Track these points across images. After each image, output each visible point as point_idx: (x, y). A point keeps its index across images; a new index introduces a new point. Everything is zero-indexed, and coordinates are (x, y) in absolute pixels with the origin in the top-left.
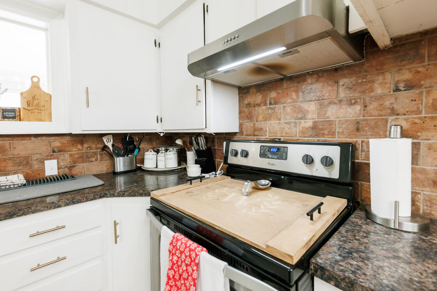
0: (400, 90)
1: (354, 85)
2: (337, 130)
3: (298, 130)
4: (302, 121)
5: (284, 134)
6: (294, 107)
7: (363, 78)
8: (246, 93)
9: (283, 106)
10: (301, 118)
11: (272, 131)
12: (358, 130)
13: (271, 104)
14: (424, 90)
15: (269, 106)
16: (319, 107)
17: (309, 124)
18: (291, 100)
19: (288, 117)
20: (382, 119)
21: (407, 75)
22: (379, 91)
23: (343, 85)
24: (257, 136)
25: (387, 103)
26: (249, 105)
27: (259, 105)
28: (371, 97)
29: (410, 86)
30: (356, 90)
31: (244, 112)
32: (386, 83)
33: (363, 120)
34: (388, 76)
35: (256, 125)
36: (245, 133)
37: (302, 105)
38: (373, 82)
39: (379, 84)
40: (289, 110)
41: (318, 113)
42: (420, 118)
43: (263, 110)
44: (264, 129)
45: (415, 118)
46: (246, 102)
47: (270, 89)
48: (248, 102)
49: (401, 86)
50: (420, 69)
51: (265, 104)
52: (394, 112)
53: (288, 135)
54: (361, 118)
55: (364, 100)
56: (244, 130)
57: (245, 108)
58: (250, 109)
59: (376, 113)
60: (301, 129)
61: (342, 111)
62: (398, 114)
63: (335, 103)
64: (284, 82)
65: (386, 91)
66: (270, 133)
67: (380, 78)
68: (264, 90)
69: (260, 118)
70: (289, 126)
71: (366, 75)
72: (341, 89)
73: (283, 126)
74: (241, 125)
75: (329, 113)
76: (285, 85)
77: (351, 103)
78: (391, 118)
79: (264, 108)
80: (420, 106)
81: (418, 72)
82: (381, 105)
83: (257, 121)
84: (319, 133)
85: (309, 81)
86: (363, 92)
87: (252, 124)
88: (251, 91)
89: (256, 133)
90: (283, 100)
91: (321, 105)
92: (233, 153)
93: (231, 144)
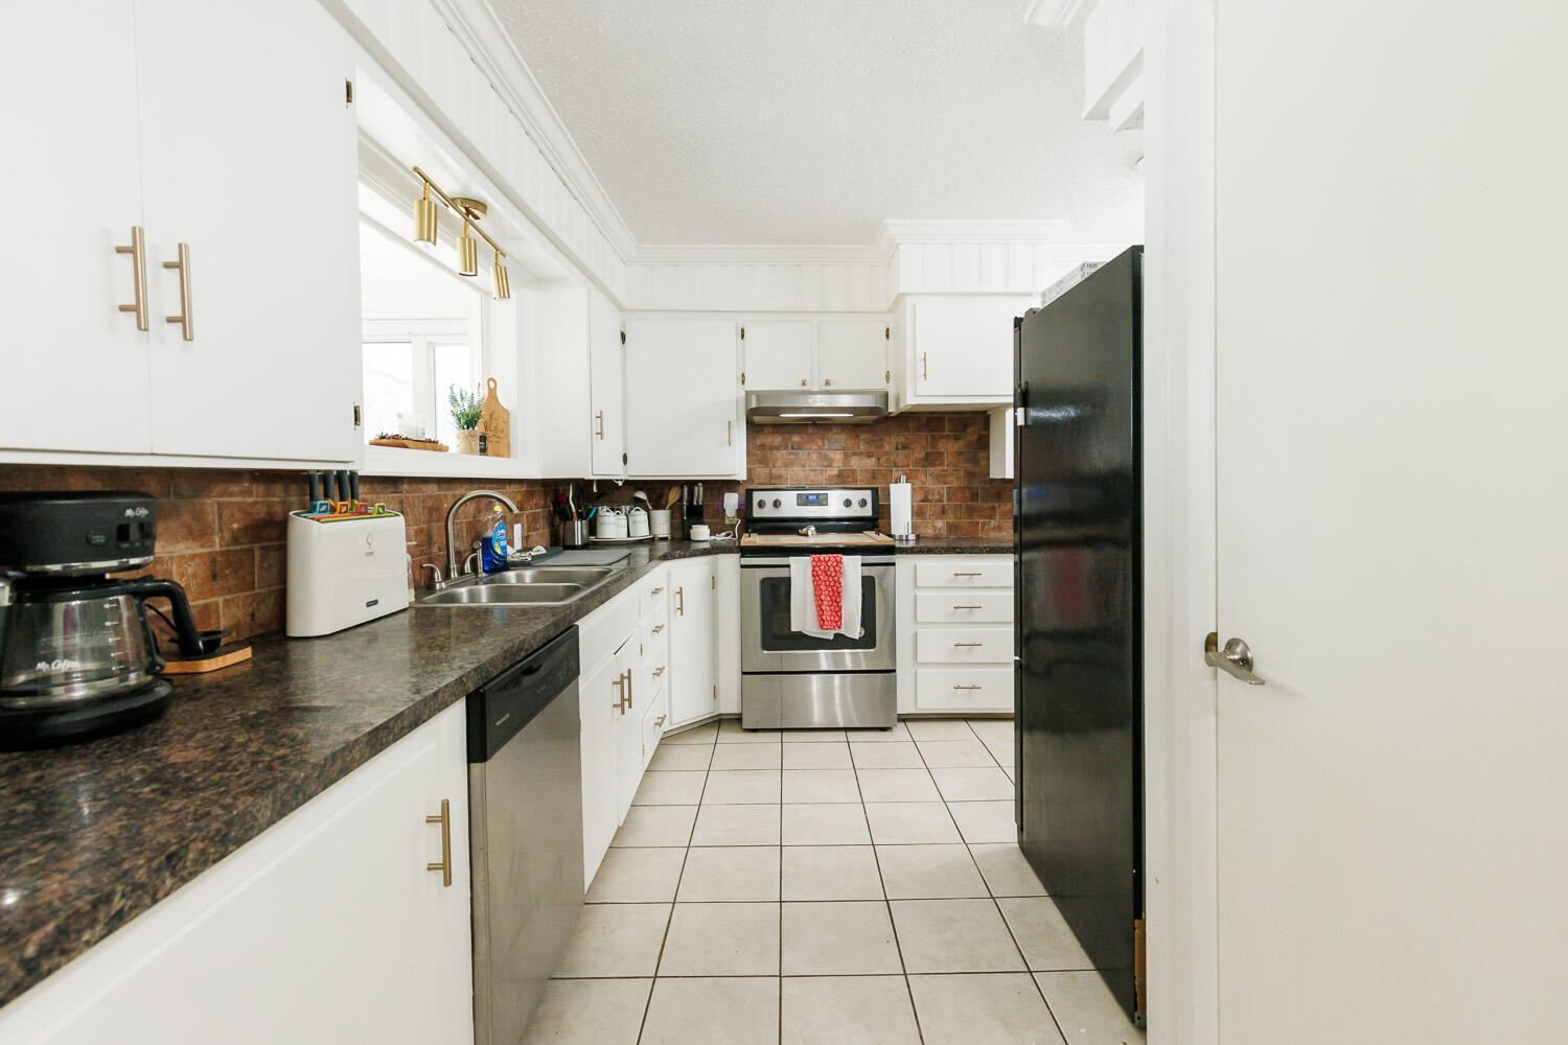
0: (899, 449)
1: (871, 441)
3: (824, 477)
4: (828, 469)
5: (810, 481)
6: (820, 453)
7: (877, 437)
8: (758, 431)
9: (808, 453)
10: (826, 467)
11: (795, 478)
12: (874, 478)
13: (793, 448)
14: (911, 451)
15: (790, 451)
16: (844, 457)
17: (835, 472)
18: (817, 447)
19: (812, 464)
20: (889, 470)
21: (902, 440)
22: (887, 448)
23: (863, 440)
24: (777, 483)
25: (892, 458)
26: (762, 446)
27: (778, 448)
28: (883, 452)
29: (904, 448)
30: (872, 445)
31: (756, 455)
33: (877, 470)
34: (892, 438)
35: (773, 472)
36: (756, 481)
37: (827, 453)
38: (882, 440)
39: (887, 443)
40: (814, 456)
41: (843, 462)
42: (910, 470)
43: (783, 454)
44: (784, 476)
45: (907, 470)
46: (758, 442)
47: (792, 435)
48: (762, 443)
49: (900, 446)
51: (786, 448)
52: (896, 465)
53: (814, 482)
54: (875, 468)
55: (878, 454)
56: (753, 477)
57: (758, 450)
58: (764, 452)
59: (884, 464)
60: (828, 475)
61: (863, 461)
62: (898, 467)
63: (857, 455)
65: (891, 449)
66: (793, 480)
67: (887, 439)
68: (784, 433)
69: (779, 464)
71: (879, 434)
72: (861, 443)
73: (808, 473)
74: (749, 471)
75: (852, 463)
76: (810, 431)
77: (869, 455)
78: (894, 469)
79: (784, 452)
80: (907, 462)
81: (908, 438)
82: (888, 459)
83: (774, 467)
84: (844, 480)
85: (835, 431)
86: (877, 448)
87: (767, 470)
88: (766, 430)
89: (773, 481)
90: (807, 446)
91: (845, 454)
92: (761, 504)
93: (755, 493)
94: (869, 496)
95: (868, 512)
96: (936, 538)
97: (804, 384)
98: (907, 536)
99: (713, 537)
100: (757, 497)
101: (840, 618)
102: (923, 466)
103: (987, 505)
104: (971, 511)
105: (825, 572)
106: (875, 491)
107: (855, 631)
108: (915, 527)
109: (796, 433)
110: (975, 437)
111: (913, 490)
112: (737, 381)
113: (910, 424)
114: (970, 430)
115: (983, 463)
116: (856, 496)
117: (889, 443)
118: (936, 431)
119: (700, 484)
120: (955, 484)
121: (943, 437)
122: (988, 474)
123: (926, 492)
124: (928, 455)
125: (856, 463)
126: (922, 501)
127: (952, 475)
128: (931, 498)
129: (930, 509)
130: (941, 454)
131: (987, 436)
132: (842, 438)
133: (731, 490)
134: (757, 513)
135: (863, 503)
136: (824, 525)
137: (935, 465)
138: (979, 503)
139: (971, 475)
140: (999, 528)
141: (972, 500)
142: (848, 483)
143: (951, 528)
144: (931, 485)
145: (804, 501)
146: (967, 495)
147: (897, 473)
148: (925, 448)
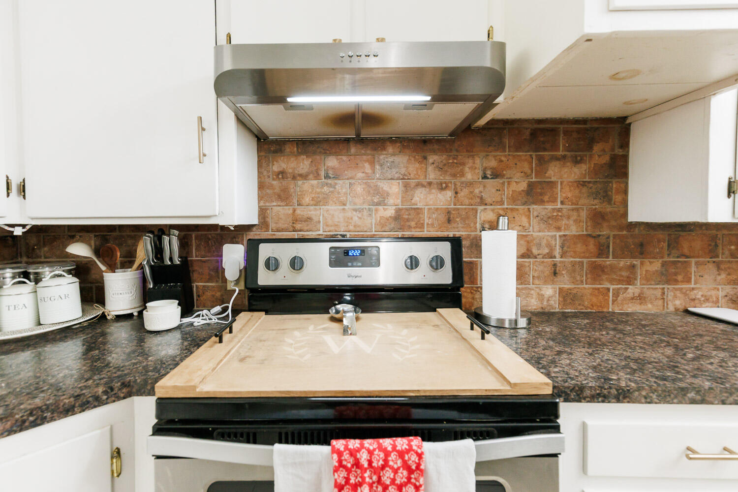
0: (488, 178)
1: (445, 165)
2: (426, 221)
3: (374, 221)
4: (380, 208)
5: (351, 228)
6: (367, 184)
7: (454, 159)
8: (275, 152)
9: (350, 183)
10: (378, 204)
11: (330, 222)
12: (449, 221)
13: (327, 177)
14: (506, 180)
15: (323, 180)
16: (403, 189)
17: (390, 212)
18: (363, 175)
19: (357, 200)
20: (473, 209)
21: (493, 163)
22: (469, 176)
23: (433, 163)
24: (300, 231)
25: (477, 191)
26: (282, 174)
27: (304, 177)
28: (462, 183)
29: (496, 175)
30: (446, 171)
31: (271, 187)
32: (476, 168)
33: (454, 209)
34: (478, 161)
35: (298, 212)
36: (272, 225)
37: (379, 184)
38: (464, 164)
39: (469, 168)
40: (359, 189)
41: (403, 197)
42: (503, 209)
43: (312, 186)
44: (315, 219)
45: (499, 209)
46: (276, 168)
47: (327, 153)
48: (281, 169)
49: (489, 173)
50: (503, 159)
51: (317, 177)
52: (483, 202)
53: (358, 229)
54: (452, 206)
55: (455, 185)
56: (269, 220)
57: (273, 179)
58: (284, 183)
59: (467, 201)
60: (379, 219)
61: (432, 196)
62: (486, 204)
63: (423, 186)
64: (352, 144)
65: (475, 178)
66: (327, 226)
67: (470, 161)
68: (314, 153)
69: (307, 200)
70: (360, 215)
71: (457, 156)
72: (430, 168)
73: (349, 214)
74: (263, 212)
75: (416, 199)
76: (353, 149)
77: (442, 187)
78: (480, 208)
79: (315, 182)
80: (503, 196)
81: (501, 161)
82: (471, 192)
83: (300, 204)
84: (403, 226)
85: (390, 149)
86: (454, 176)
87: (289, 210)
88: (288, 148)
89: (298, 226)
90: (349, 173)
91: (406, 186)
92: (272, 265)
93: (262, 247)
94: (444, 250)
95: (445, 277)
99: (186, 320)
100: (265, 251)
102: (524, 204)
103: (622, 263)
104: (597, 272)
106: (456, 244)
109: (331, 154)
110: (606, 159)
113: (506, 141)
114: (597, 148)
115: (618, 198)
116: (425, 251)
117: (472, 170)
118: (545, 150)
119: (176, 232)
120: (574, 230)
121: (557, 159)
122: (625, 214)
123: (528, 242)
124: (531, 186)
125: (420, 198)
127: (569, 218)
128: (535, 251)
129: (533, 267)
130: (552, 184)
131: (625, 158)
132: (401, 161)
133: (234, 241)
134: (265, 278)
135: (437, 263)
137: (542, 202)
138: (610, 261)
139: (598, 218)
140: (641, 298)
141: (599, 255)
142: (410, 228)
143: (566, 296)
144: (537, 230)
145: (338, 259)
146: (592, 247)
147: (485, 215)
148: (527, 176)
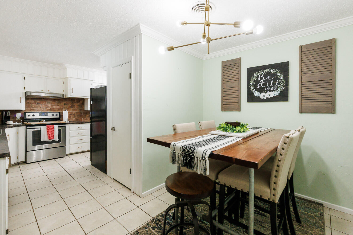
1: (58, 103)
2: (55, 110)
6: (45, 105)
10: (47, 107)
12: (59, 110)
13: (37, 103)
14: (68, 105)
16: (51, 106)
17: (49, 109)
18: (44, 103)
19: (43, 107)
21: (66, 103)
22: (62, 104)
25: (63, 106)
26: (29, 103)
27: (33, 103)
34: (63, 102)
37: (47, 105)
38: (61, 103)
40: (43, 105)
42: (67, 109)
43: (34, 105)
44: (35, 109)
46: (27, 102)
49: (65, 104)
51: (36, 103)
52: (64, 108)
54: (59, 108)
58: (29, 104)
60: (47, 109)
61: (56, 107)
63: (55, 105)
66: (38, 110)
68: (35, 100)
69: (33, 107)
70: (43, 109)
72: (56, 103)
73: (41, 109)
74: (26, 109)
75: (53, 107)
76: (42, 100)
77: (58, 105)
80: (67, 107)
83: (32, 107)
84: (51, 110)
86: (60, 104)
87: (30, 108)
88: (30, 99)
89: (31, 110)
90: (41, 103)
93: (27, 113)
94: (58, 114)
95: (58, 117)
96: (73, 121)
97: (42, 91)
98: (67, 121)
99: (14, 124)
100: (27, 114)
101: (53, 137)
102: (70, 108)
103: (84, 115)
104: (80, 116)
105: (50, 128)
106: (60, 113)
107: (57, 139)
108: (69, 120)
109: (38, 100)
110: (81, 103)
111: (68, 112)
112: (23, 89)
114: (80, 101)
115: (83, 108)
116: (55, 114)
117: (63, 103)
118: (73, 101)
119: (9, 111)
120: (77, 111)
121: (75, 102)
122: (84, 110)
124: (71, 106)
125: (54, 107)
126: (70, 114)
127: (77, 110)
128: (72, 114)
129: (72, 116)
130: (74, 106)
131: (84, 103)
132: (51, 102)
133: (19, 113)
134: (28, 117)
135: (57, 115)
136: (47, 120)
137: (73, 108)
138: (82, 115)
139: (81, 110)
140: (86, 119)
141: (81, 114)
142: (52, 111)
143: (76, 119)
144: (72, 111)
145: (41, 115)
146: (80, 113)
147: (64, 109)
148: (71, 104)
